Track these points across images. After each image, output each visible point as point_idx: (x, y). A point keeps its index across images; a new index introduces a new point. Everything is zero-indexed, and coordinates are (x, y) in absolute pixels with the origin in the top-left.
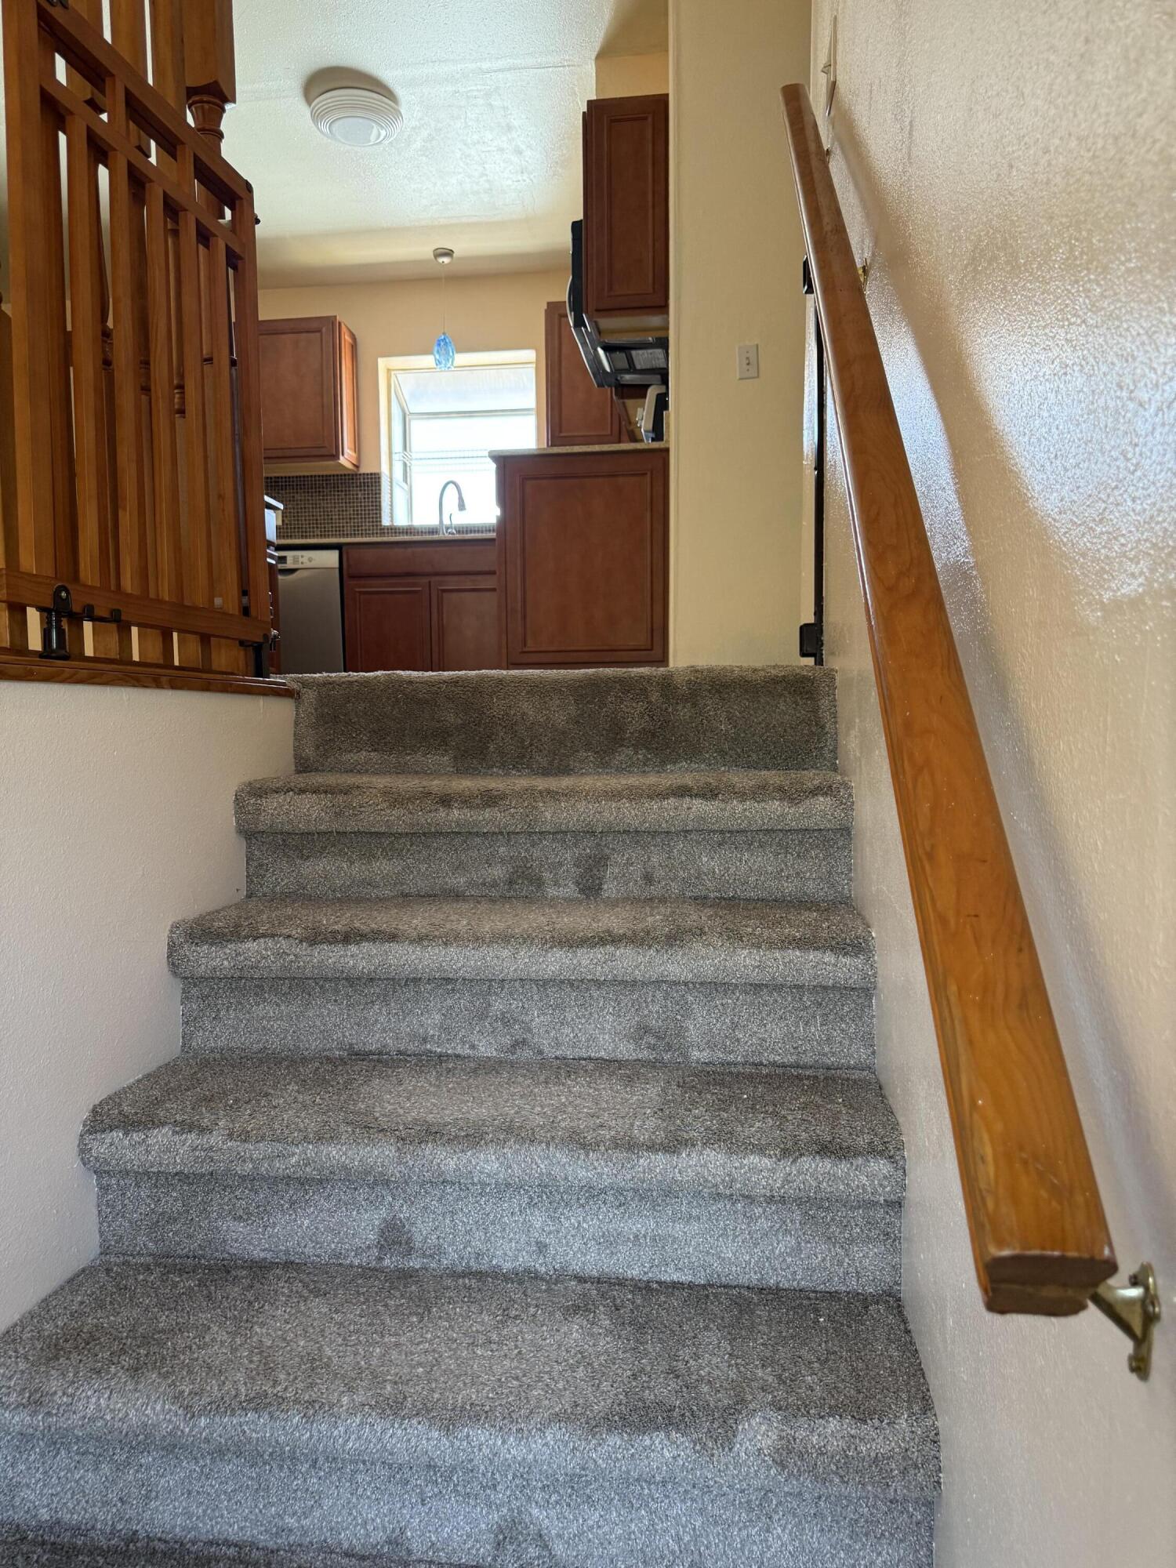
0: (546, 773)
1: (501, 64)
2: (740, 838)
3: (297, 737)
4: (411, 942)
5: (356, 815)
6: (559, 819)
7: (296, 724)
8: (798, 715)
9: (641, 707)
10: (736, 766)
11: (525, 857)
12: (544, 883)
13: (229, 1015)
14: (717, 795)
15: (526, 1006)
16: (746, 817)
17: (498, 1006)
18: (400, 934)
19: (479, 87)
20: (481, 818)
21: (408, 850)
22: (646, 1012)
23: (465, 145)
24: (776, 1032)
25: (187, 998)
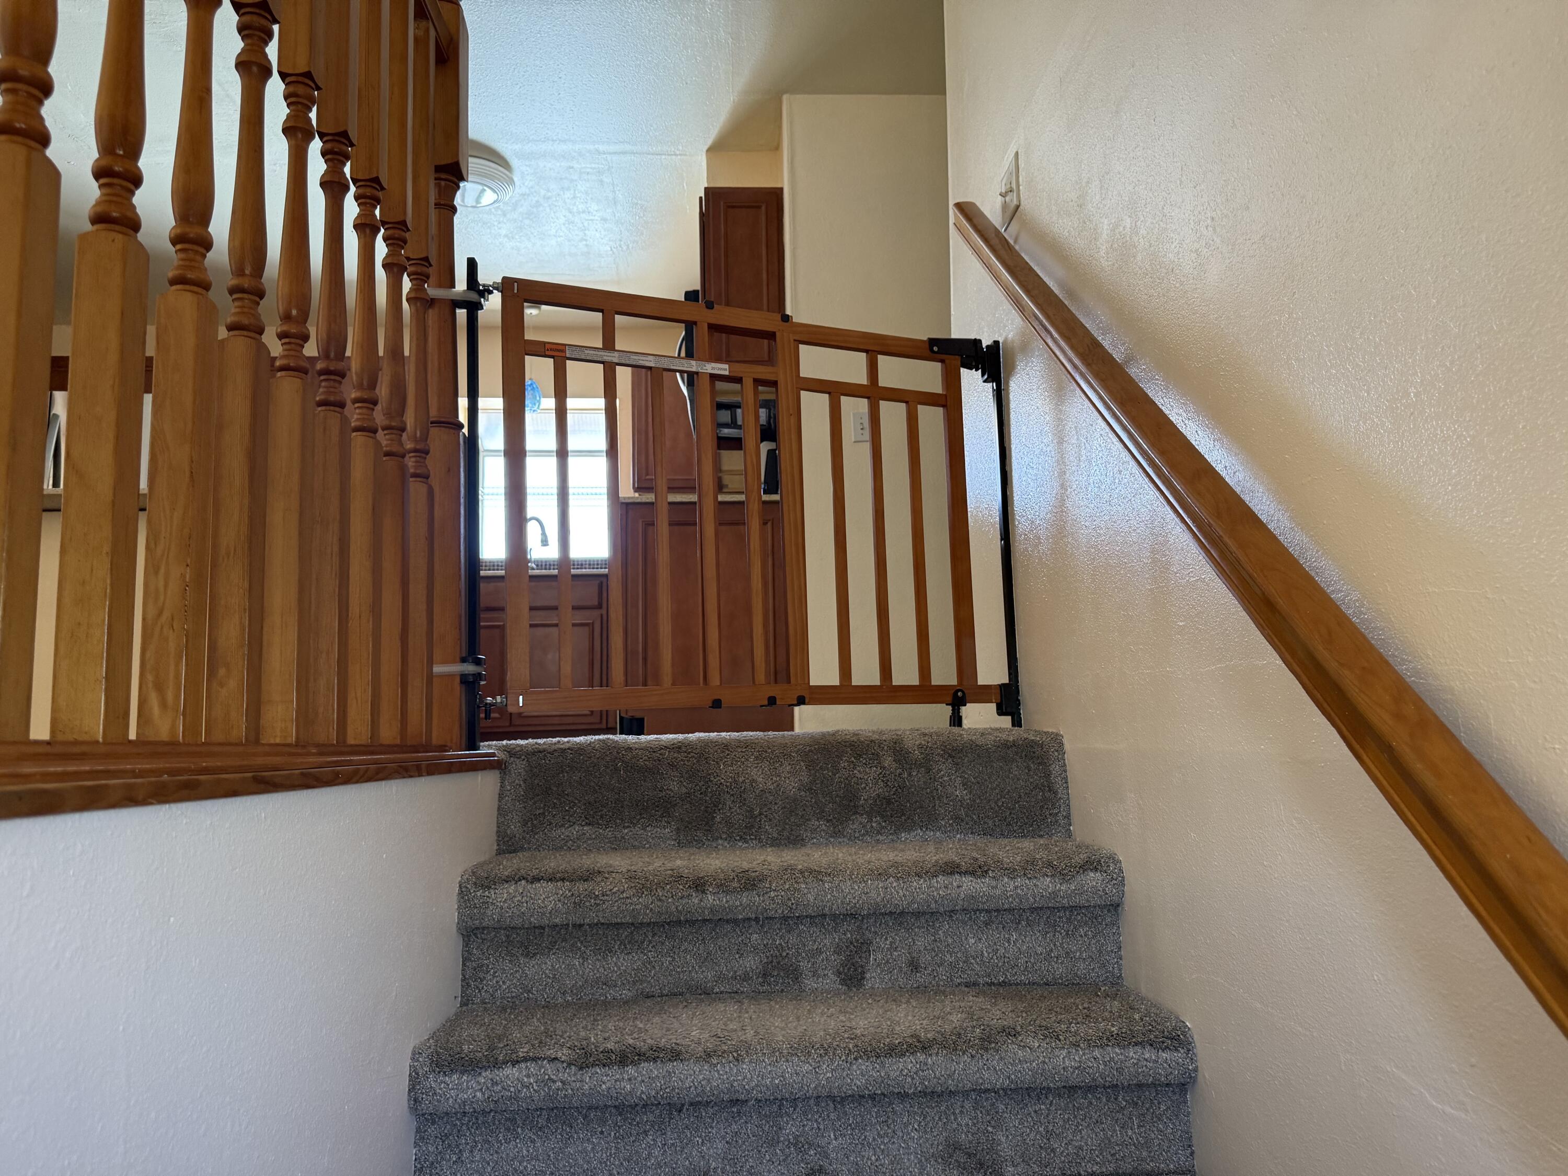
0: (776, 843)
1: (612, 148)
2: (1008, 917)
3: (501, 811)
4: (698, 1059)
5: (598, 905)
6: (823, 901)
7: (501, 797)
8: (1031, 780)
9: (874, 772)
10: (972, 833)
11: (780, 944)
12: (801, 974)
13: (474, 1157)
14: (986, 872)
15: (821, 1127)
16: (1018, 894)
17: (790, 1129)
18: (683, 1050)
19: (593, 166)
20: (738, 903)
21: (650, 942)
22: (955, 1126)
23: (571, 213)
24: (1092, 1139)
25: (422, 1138)
